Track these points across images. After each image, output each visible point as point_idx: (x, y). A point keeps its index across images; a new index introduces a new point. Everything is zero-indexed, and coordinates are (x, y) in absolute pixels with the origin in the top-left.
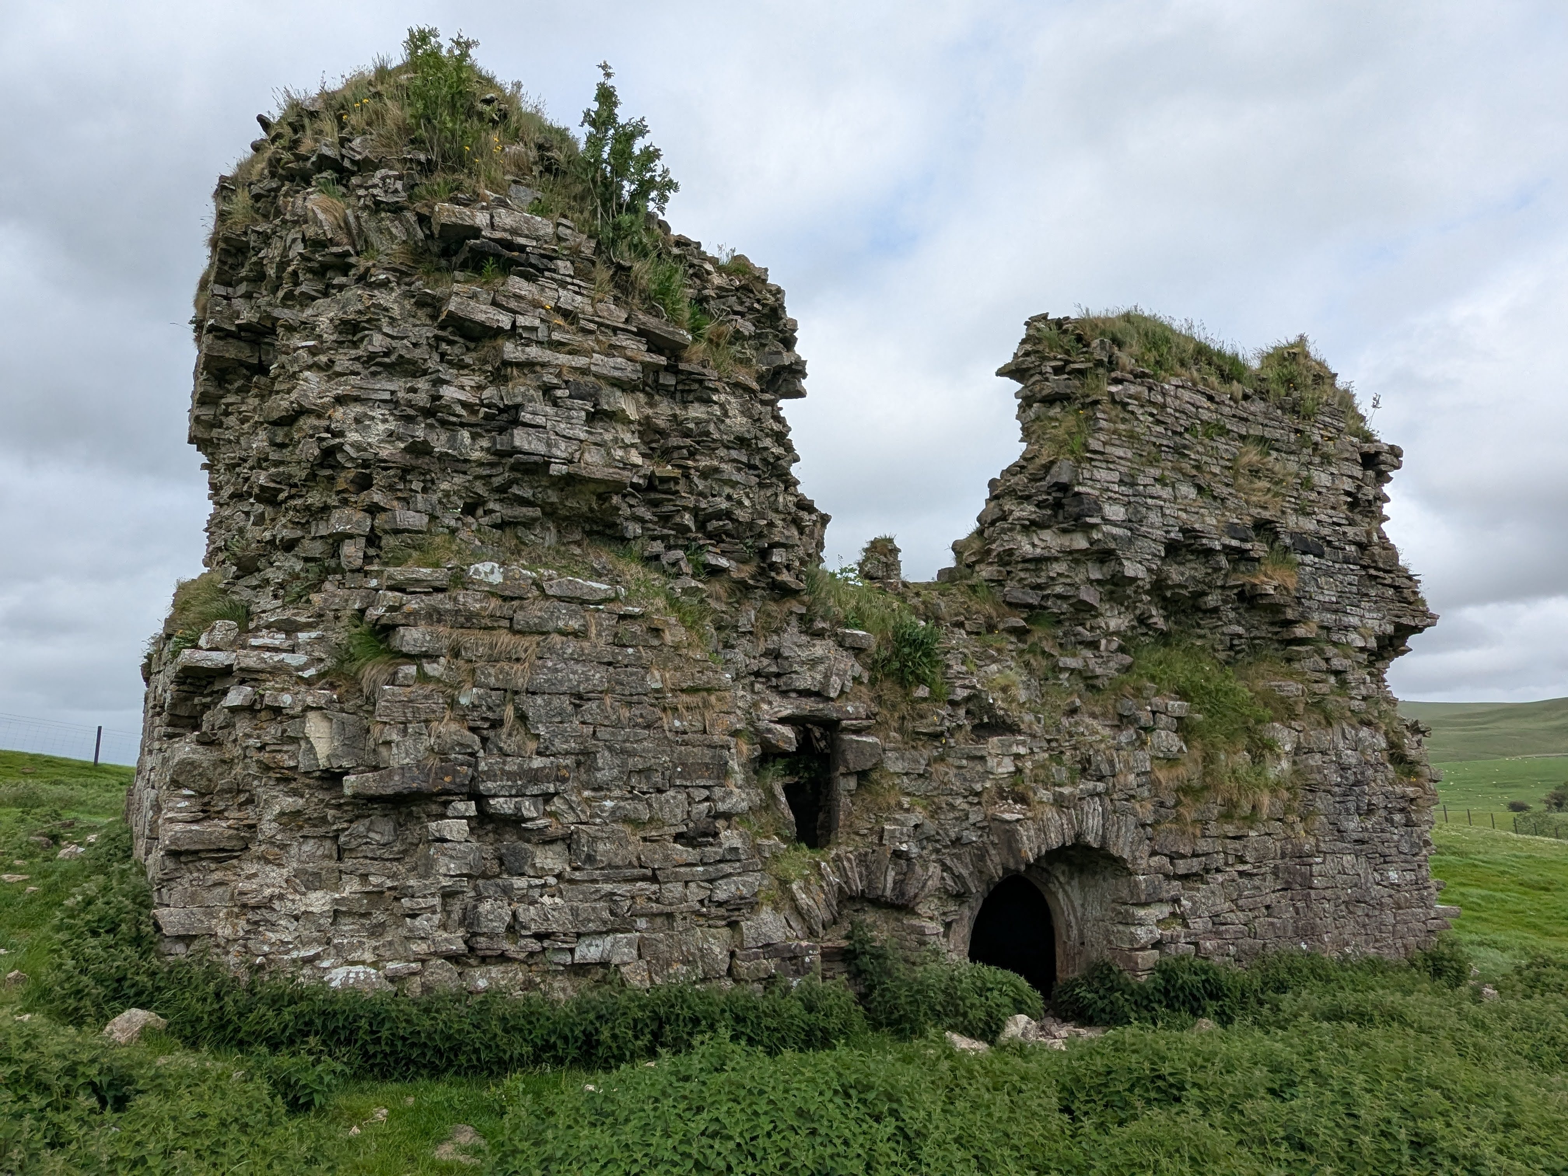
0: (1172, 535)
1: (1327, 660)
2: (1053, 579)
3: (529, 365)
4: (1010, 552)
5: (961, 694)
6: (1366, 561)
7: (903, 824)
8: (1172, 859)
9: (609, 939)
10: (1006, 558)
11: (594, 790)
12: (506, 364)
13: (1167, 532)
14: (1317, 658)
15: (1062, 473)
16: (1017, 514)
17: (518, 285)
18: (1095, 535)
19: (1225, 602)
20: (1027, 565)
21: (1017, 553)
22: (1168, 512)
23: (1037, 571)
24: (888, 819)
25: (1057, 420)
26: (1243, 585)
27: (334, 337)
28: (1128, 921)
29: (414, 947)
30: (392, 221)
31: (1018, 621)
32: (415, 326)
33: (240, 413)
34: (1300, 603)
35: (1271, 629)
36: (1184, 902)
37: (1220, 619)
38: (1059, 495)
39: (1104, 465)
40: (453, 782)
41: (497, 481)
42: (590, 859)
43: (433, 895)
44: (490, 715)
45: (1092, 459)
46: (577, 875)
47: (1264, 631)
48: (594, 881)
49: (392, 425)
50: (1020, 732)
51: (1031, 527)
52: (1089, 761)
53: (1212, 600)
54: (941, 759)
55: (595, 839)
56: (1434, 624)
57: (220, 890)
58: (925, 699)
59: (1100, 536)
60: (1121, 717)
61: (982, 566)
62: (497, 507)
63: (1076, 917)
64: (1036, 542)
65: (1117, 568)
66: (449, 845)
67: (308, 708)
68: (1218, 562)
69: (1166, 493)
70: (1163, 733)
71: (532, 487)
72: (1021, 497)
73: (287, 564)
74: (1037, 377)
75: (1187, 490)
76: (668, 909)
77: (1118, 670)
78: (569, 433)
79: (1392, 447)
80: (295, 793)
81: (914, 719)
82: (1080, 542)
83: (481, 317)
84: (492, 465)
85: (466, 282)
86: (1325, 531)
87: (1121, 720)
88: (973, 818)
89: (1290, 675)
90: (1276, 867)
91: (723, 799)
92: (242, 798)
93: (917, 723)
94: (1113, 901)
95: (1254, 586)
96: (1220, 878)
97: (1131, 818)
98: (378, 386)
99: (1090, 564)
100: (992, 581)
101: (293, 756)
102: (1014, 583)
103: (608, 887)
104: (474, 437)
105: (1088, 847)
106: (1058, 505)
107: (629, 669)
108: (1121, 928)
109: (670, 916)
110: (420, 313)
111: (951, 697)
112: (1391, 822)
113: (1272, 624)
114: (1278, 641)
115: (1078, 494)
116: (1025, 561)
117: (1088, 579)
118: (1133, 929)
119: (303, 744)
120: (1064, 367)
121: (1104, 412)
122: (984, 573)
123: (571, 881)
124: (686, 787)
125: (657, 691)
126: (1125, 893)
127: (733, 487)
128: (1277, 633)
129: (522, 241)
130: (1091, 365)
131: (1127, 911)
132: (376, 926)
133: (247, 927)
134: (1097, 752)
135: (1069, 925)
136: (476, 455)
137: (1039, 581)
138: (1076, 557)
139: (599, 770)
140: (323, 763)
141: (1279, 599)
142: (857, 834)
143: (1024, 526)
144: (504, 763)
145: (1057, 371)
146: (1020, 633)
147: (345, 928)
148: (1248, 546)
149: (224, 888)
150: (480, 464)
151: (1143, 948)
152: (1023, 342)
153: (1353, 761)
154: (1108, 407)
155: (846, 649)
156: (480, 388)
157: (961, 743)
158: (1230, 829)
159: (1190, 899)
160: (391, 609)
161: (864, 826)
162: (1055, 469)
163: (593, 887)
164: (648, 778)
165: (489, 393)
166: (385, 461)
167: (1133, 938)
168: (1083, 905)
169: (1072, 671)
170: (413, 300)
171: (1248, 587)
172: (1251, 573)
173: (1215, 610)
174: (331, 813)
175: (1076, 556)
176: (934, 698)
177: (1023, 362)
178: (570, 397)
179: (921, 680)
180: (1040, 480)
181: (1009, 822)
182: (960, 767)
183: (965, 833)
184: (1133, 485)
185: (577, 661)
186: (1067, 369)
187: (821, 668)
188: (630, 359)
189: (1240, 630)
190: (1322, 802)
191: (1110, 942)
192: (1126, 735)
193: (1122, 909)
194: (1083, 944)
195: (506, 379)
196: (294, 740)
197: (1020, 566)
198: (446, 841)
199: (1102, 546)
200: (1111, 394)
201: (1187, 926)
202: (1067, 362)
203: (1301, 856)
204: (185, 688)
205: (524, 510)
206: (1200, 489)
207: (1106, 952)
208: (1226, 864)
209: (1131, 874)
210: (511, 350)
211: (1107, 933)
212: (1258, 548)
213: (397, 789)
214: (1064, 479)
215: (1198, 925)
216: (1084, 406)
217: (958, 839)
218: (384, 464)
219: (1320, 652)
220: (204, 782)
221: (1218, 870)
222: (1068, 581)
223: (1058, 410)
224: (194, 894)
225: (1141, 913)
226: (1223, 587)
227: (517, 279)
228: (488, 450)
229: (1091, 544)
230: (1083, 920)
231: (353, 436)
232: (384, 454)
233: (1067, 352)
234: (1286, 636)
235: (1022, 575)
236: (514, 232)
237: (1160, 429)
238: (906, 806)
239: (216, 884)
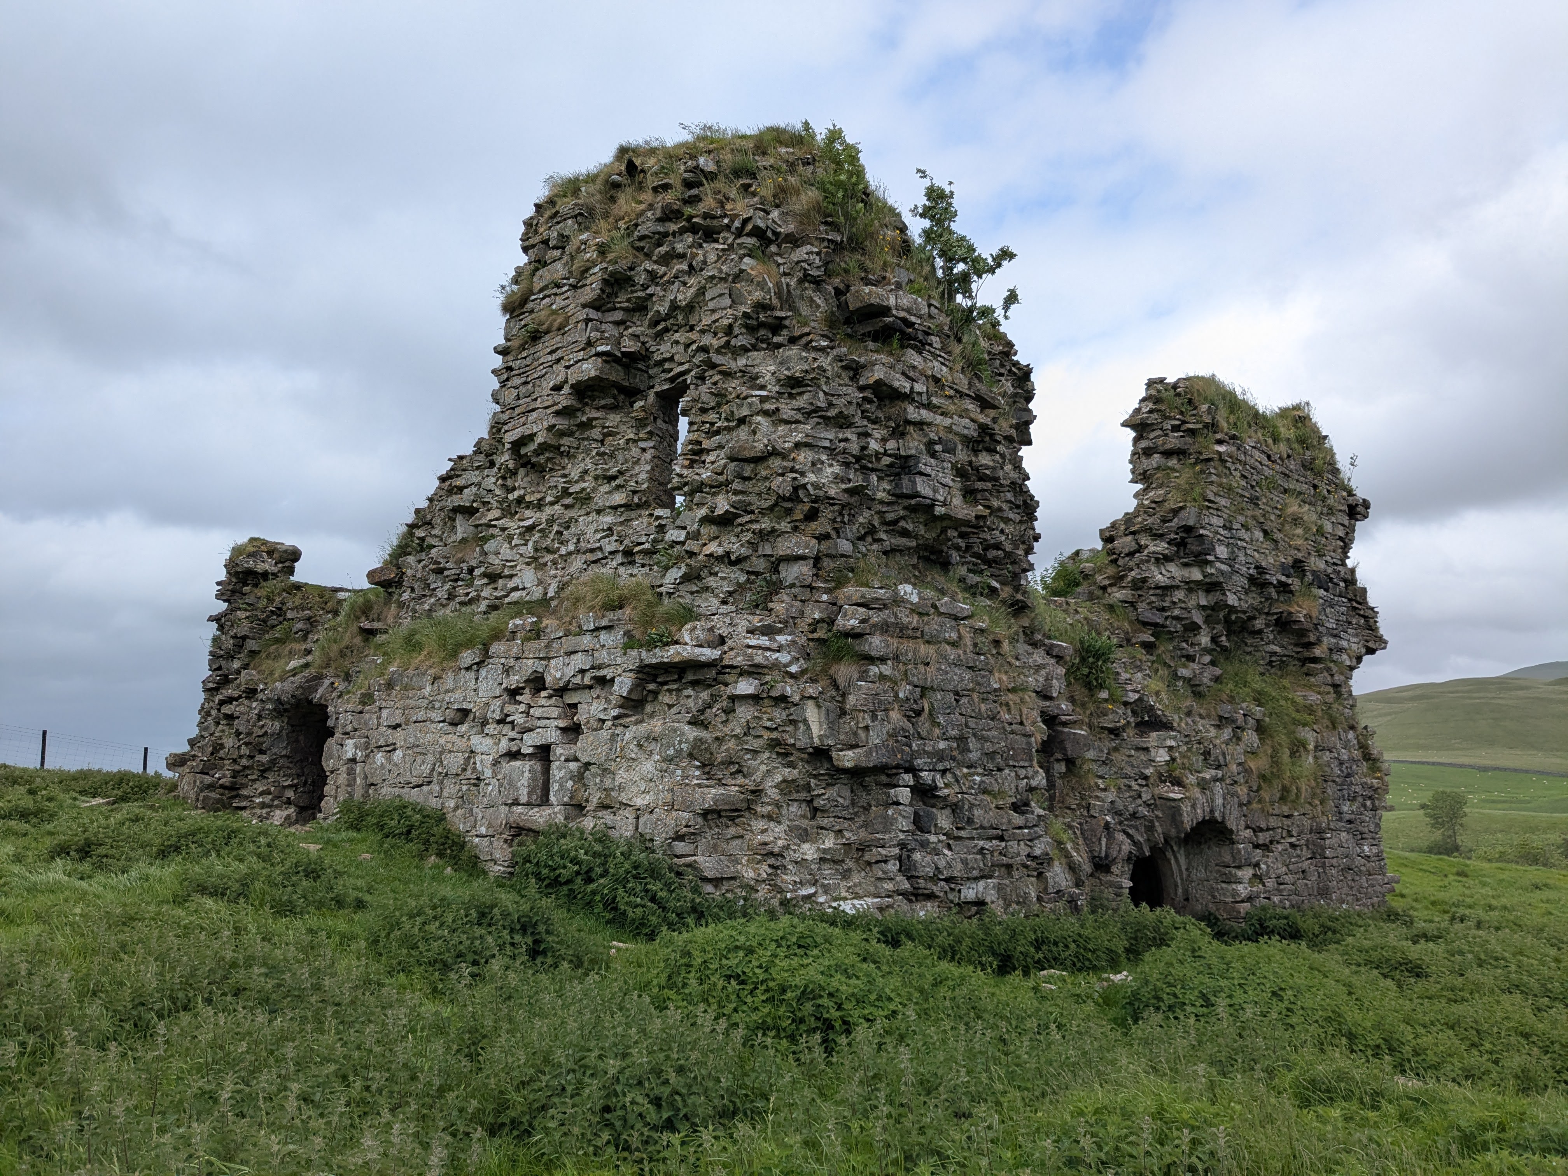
0: (1251, 571)
1: (1332, 675)
2: (1174, 603)
3: (920, 424)
4: (1144, 580)
5: (1133, 697)
6: (1351, 596)
7: (1103, 801)
8: (1254, 831)
9: (982, 884)
10: (1139, 585)
11: (968, 767)
12: (908, 422)
13: (1249, 568)
14: (1326, 674)
15: (1189, 517)
16: (1152, 548)
17: (913, 357)
18: (1210, 570)
19: (1267, 625)
20: (1158, 591)
21: (1150, 581)
22: (1249, 552)
23: (1162, 597)
24: (1091, 797)
25: (1176, 471)
26: (1282, 613)
27: (777, 388)
28: (1230, 880)
29: (885, 885)
30: (814, 291)
31: (1147, 637)
32: (840, 385)
33: (604, 427)
34: (1317, 629)
35: (1295, 649)
36: (1263, 866)
37: (1262, 639)
38: (1183, 535)
39: (1215, 512)
40: (902, 759)
41: (890, 517)
42: (970, 821)
43: (894, 846)
44: (915, 706)
45: (1209, 507)
46: (963, 833)
47: (1291, 650)
48: (973, 838)
49: (837, 469)
50: (1172, 729)
51: (1163, 560)
52: (1209, 753)
53: (1259, 624)
54: (1116, 749)
55: (972, 805)
56: (1384, 648)
57: (735, 842)
58: (1106, 701)
59: (1213, 571)
60: (1221, 718)
61: (1114, 589)
62: (883, 536)
63: (1182, 879)
64: (1164, 572)
65: (1221, 597)
66: (901, 807)
67: (804, 698)
68: (1270, 593)
69: (1247, 537)
70: (1250, 732)
71: (913, 523)
72: (1155, 535)
73: (732, 576)
74: (1159, 432)
75: (1259, 535)
76: (1010, 861)
77: (1211, 680)
78: (944, 481)
79: (1364, 500)
80: (791, 765)
81: (1099, 717)
82: (1196, 575)
83: (896, 384)
84: (889, 504)
85: (876, 351)
86: (1330, 570)
87: (1220, 721)
88: (1145, 797)
89: (1310, 687)
90: (1308, 840)
91: (1033, 777)
92: (734, 768)
93: (1101, 720)
94: (1217, 865)
95: (1290, 613)
96: (1280, 847)
97: (1236, 800)
98: (822, 435)
99: (1200, 593)
100: (1126, 602)
101: (794, 736)
102: (1144, 605)
103: (981, 843)
104: (880, 479)
105: (1216, 821)
106: (1181, 544)
107: (982, 673)
108: (1224, 885)
109: (1009, 867)
110: (843, 374)
111: (1125, 699)
112: (1364, 806)
113: (1296, 645)
114: (1299, 660)
115: (1202, 535)
116: (1157, 587)
117: (1198, 605)
118: (1234, 886)
119: (801, 725)
120: (1179, 426)
121: (1215, 468)
122: (1118, 595)
123: (959, 838)
124: (1014, 767)
125: (995, 690)
126: (1227, 858)
127: (1005, 523)
128: (1298, 653)
129: (913, 319)
130: (1200, 426)
131: (1230, 872)
132: (846, 871)
133: (769, 871)
134: (1215, 746)
135: (1176, 886)
136: (880, 495)
137: (1165, 604)
138: (1191, 587)
139: (970, 751)
140: (816, 741)
141: (1307, 626)
142: (1070, 809)
143: (1157, 559)
144: (925, 744)
145: (1175, 428)
146: (1148, 647)
147: (826, 872)
148: (1290, 581)
149: (741, 840)
150: (881, 502)
151: (1242, 901)
152: (1143, 400)
153: (1346, 757)
154: (1217, 463)
155: (1053, 656)
156: (884, 440)
157: (1130, 734)
158: (1286, 810)
159: (1266, 863)
160: (863, 621)
161: (1073, 802)
162: (1183, 514)
163: (972, 843)
164: (993, 759)
165: (891, 445)
166: (833, 499)
167: (1235, 893)
168: (1187, 869)
169: (1184, 679)
170: (840, 364)
171: (1285, 614)
172: (1288, 602)
173: (1260, 632)
174: (813, 782)
175: (1192, 585)
176: (1112, 700)
177: (1147, 418)
178: (943, 451)
179: (1101, 687)
180: (1169, 521)
181: (1174, 800)
182: (1129, 756)
183: (1140, 809)
184: (1231, 529)
185: (956, 665)
186: (1183, 428)
187: (1043, 672)
188: (972, 420)
189: (1277, 649)
190: (1331, 789)
191: (1214, 897)
192: (1227, 733)
193: (1227, 870)
194: (1187, 899)
195: (903, 435)
196: (794, 722)
197: (1152, 592)
198: (901, 804)
199: (1214, 579)
200: (1219, 453)
201: (1264, 885)
202: (1184, 422)
203: (1320, 832)
204: (640, 676)
205: (904, 540)
206: (1266, 533)
207: (1211, 905)
208: (1282, 838)
209: (1233, 843)
210: (913, 414)
211: (1212, 889)
212: (1295, 583)
213: (876, 763)
214: (1191, 523)
215: (1270, 883)
216: (1198, 461)
217: (1135, 813)
218: (830, 500)
219: (1328, 669)
220: (708, 755)
221: (1278, 843)
222: (1183, 605)
223: (1175, 461)
224: (715, 845)
225: (1240, 873)
226: (1267, 614)
227: (913, 352)
228: (889, 493)
229: (1205, 577)
230: (1189, 880)
231: (811, 477)
232: (832, 492)
233: (1182, 413)
234: (1307, 654)
235: (1153, 598)
236: (908, 311)
237: (1243, 483)
238: (1102, 786)
239: (735, 837)
